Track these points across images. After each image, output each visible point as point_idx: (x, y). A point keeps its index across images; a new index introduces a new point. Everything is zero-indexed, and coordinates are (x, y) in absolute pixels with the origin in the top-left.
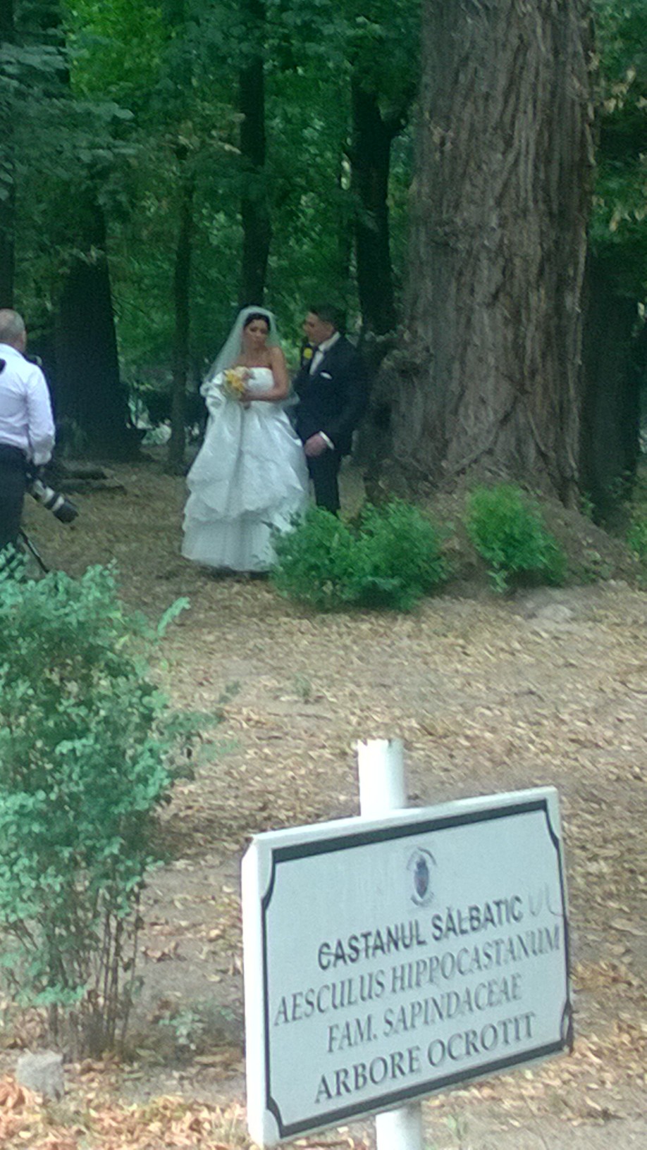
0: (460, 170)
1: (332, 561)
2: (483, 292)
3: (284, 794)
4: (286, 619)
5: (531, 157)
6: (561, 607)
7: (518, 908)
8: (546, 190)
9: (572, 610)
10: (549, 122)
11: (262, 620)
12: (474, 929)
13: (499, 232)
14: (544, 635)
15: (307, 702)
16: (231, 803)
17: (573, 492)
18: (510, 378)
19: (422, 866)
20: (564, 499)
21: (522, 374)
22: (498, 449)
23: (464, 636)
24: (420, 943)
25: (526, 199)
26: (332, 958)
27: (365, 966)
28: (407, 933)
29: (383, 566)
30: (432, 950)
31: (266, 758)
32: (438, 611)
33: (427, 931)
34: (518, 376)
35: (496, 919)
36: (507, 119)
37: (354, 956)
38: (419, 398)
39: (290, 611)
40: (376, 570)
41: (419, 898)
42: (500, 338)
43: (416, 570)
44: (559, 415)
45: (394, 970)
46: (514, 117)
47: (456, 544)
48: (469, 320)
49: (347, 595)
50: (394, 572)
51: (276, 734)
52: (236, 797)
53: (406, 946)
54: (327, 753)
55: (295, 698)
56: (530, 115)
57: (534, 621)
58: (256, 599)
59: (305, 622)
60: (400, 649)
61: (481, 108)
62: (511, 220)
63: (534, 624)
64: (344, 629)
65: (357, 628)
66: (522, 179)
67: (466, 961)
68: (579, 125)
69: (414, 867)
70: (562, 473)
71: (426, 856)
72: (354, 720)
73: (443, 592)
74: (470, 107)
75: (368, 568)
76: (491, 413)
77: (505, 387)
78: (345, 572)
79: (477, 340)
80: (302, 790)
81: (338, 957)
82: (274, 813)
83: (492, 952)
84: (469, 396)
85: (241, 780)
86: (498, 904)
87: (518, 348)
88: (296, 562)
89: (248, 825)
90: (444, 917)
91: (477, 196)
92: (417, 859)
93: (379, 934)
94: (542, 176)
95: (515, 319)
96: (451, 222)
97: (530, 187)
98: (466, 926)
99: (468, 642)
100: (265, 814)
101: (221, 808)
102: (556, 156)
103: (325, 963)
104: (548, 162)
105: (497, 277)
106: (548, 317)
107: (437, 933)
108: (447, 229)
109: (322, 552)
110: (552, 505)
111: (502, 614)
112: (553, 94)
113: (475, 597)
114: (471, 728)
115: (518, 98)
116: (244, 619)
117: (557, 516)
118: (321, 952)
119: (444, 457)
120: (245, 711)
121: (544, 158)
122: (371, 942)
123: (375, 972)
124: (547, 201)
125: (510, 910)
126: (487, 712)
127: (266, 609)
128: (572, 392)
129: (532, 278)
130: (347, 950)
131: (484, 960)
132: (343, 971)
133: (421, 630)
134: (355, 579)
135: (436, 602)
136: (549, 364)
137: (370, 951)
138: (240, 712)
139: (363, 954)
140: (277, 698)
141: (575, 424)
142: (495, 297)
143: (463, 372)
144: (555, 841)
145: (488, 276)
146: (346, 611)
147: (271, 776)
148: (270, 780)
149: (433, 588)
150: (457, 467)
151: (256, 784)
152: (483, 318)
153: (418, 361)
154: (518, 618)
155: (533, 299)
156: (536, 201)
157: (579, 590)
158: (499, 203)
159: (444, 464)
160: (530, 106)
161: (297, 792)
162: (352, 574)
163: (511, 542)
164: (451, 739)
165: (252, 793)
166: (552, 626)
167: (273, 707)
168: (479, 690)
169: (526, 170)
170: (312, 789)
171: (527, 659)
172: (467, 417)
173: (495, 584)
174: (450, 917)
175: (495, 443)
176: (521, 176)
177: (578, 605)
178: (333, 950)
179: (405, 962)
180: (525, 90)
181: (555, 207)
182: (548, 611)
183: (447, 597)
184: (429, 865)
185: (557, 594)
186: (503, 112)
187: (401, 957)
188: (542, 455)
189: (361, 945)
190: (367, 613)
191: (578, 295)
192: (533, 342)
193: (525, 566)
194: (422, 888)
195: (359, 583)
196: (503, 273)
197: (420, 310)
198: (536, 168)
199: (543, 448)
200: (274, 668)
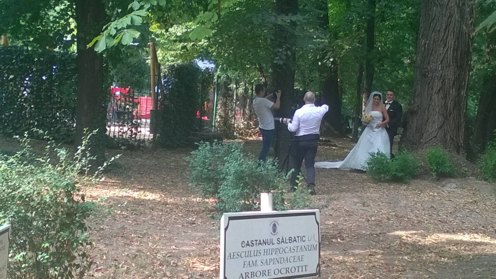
0: (430, 53)
1: (384, 167)
2: (436, 89)
3: (347, 230)
4: (369, 184)
5: (452, 49)
6: (453, 184)
7: (304, 239)
8: (456, 59)
9: (456, 185)
10: (458, 38)
11: (362, 184)
12: (290, 242)
13: (441, 71)
14: (446, 192)
15: (364, 206)
16: (331, 232)
17: (462, 150)
18: (443, 115)
19: (274, 225)
20: (458, 152)
21: (447, 114)
22: (438, 137)
23: (421, 191)
24: (272, 244)
25: (450, 62)
26: (246, 245)
27: (255, 248)
28: (269, 241)
29: (399, 170)
30: (276, 246)
31: (346, 220)
32: (415, 183)
33: (275, 241)
34: (445, 115)
35: (297, 240)
36: (445, 37)
37: (252, 245)
38: (415, 121)
39: (371, 181)
40: (396, 171)
41: (273, 233)
42: (440, 103)
43: (410, 171)
44: (458, 127)
45: (265, 250)
46: (447, 37)
47: (423, 164)
48: (431, 98)
49: (388, 178)
50: (402, 171)
51: (351, 214)
52: (333, 230)
53: (268, 244)
54: (364, 220)
55: (361, 205)
56: (452, 37)
57: (444, 188)
58: (362, 178)
59: (375, 185)
60: (400, 193)
61: (437, 35)
62: (445, 68)
63: (444, 189)
64: (385, 187)
65: (390, 187)
66: (449, 56)
67: (287, 250)
68: (467, 40)
69: (272, 225)
70: (458, 144)
71: (276, 223)
72: (376, 211)
73: (418, 178)
74: (434, 34)
75: (394, 170)
76: (436, 125)
77: (441, 118)
78: (387, 171)
79: (433, 104)
80: (353, 229)
81: (247, 245)
82: (343, 235)
83: (296, 249)
84: (430, 120)
85: (336, 226)
86: (298, 237)
87: (446, 106)
88: (373, 167)
89: (334, 238)
90: (281, 239)
91: (435, 61)
92: (273, 223)
93: (260, 241)
94: (455, 55)
95: (445, 97)
96: (427, 69)
97: (451, 59)
98: (288, 241)
99: (422, 192)
100: (339, 235)
101: (328, 233)
102: (460, 49)
103: (243, 246)
104: (457, 51)
105: (440, 85)
106: (455, 97)
107: (278, 242)
108: (425, 70)
109: (381, 164)
110: (454, 154)
111: (434, 185)
112: (459, 31)
113: (427, 180)
114: (411, 216)
115: (449, 31)
116: (357, 183)
117: (454, 157)
118: (242, 243)
119: (422, 138)
120: (345, 207)
121: (456, 49)
122: (258, 242)
123: (259, 250)
124: (457, 62)
125: (302, 239)
126: (418, 212)
127: (364, 180)
128: (462, 120)
129: (451, 86)
130: (250, 243)
131: (292, 250)
132: (248, 248)
133: (408, 189)
134: (390, 173)
135: (415, 181)
136: (455, 111)
137: (257, 245)
138: (343, 208)
139: (255, 245)
140: (355, 205)
141: (463, 130)
142: (439, 91)
143: (428, 113)
144: (318, 223)
145: (437, 85)
146: (387, 182)
147: (345, 225)
148: (345, 226)
149: (415, 177)
150: (425, 141)
151: (340, 227)
152: (435, 97)
153: (415, 109)
154: (439, 187)
155: (451, 92)
156: (453, 63)
157: (460, 179)
158: (441, 63)
159: (422, 140)
160: (452, 33)
161: (351, 230)
162: (389, 171)
163: (438, 164)
164: (402, 218)
165: (338, 229)
166: (449, 189)
167: (354, 207)
168: (419, 206)
169: (450, 53)
170: (355, 229)
171: (438, 198)
172: (429, 127)
173: (433, 176)
174: (283, 239)
175: (437, 134)
176: (449, 54)
177: (458, 183)
178: (246, 243)
179: (268, 248)
180: (451, 29)
181: (459, 65)
182: (449, 185)
183: (419, 180)
184: (277, 225)
185: (453, 180)
186: (443, 36)
187: (266, 247)
188: (452, 139)
189: (255, 242)
190: (393, 183)
191: (465, 91)
192: (450, 105)
193: (443, 171)
194: (274, 230)
195: (391, 174)
196: (442, 84)
197: (416, 95)
198: (453, 53)
199: (452, 137)
200: (359, 197)
